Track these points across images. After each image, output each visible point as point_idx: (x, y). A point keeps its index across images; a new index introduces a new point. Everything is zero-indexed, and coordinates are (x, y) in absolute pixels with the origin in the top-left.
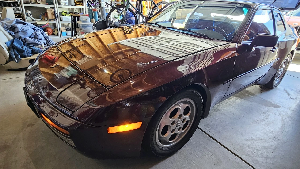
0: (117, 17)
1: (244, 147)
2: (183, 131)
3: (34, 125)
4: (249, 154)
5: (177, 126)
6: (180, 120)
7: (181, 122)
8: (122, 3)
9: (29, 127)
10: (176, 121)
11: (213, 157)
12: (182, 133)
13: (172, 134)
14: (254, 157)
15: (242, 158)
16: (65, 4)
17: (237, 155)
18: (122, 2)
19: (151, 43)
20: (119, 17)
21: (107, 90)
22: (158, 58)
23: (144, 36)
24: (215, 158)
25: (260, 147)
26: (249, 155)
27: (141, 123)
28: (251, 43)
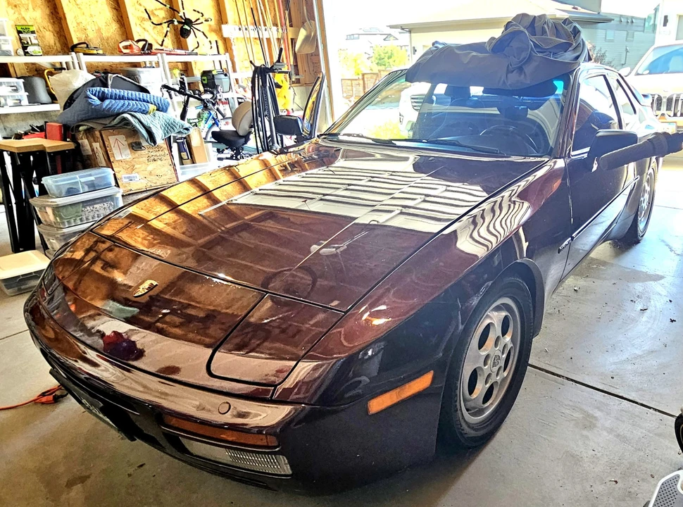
0: (197, 120)
1: (628, 376)
2: (505, 374)
3: (88, 477)
4: (640, 387)
5: (494, 365)
6: (498, 351)
7: (500, 355)
8: (204, 80)
9: (75, 488)
10: (492, 354)
11: (577, 415)
12: (504, 379)
13: (488, 385)
14: (653, 391)
15: (631, 398)
16: (15, 103)
17: (620, 395)
18: (205, 78)
19: (323, 187)
20: (203, 122)
21: (344, 315)
22: (369, 224)
23: (292, 171)
24: (581, 416)
25: (656, 368)
26: (641, 390)
27: (432, 372)
28: (588, 153)
